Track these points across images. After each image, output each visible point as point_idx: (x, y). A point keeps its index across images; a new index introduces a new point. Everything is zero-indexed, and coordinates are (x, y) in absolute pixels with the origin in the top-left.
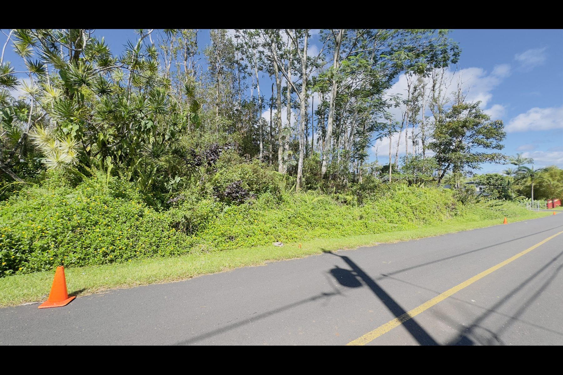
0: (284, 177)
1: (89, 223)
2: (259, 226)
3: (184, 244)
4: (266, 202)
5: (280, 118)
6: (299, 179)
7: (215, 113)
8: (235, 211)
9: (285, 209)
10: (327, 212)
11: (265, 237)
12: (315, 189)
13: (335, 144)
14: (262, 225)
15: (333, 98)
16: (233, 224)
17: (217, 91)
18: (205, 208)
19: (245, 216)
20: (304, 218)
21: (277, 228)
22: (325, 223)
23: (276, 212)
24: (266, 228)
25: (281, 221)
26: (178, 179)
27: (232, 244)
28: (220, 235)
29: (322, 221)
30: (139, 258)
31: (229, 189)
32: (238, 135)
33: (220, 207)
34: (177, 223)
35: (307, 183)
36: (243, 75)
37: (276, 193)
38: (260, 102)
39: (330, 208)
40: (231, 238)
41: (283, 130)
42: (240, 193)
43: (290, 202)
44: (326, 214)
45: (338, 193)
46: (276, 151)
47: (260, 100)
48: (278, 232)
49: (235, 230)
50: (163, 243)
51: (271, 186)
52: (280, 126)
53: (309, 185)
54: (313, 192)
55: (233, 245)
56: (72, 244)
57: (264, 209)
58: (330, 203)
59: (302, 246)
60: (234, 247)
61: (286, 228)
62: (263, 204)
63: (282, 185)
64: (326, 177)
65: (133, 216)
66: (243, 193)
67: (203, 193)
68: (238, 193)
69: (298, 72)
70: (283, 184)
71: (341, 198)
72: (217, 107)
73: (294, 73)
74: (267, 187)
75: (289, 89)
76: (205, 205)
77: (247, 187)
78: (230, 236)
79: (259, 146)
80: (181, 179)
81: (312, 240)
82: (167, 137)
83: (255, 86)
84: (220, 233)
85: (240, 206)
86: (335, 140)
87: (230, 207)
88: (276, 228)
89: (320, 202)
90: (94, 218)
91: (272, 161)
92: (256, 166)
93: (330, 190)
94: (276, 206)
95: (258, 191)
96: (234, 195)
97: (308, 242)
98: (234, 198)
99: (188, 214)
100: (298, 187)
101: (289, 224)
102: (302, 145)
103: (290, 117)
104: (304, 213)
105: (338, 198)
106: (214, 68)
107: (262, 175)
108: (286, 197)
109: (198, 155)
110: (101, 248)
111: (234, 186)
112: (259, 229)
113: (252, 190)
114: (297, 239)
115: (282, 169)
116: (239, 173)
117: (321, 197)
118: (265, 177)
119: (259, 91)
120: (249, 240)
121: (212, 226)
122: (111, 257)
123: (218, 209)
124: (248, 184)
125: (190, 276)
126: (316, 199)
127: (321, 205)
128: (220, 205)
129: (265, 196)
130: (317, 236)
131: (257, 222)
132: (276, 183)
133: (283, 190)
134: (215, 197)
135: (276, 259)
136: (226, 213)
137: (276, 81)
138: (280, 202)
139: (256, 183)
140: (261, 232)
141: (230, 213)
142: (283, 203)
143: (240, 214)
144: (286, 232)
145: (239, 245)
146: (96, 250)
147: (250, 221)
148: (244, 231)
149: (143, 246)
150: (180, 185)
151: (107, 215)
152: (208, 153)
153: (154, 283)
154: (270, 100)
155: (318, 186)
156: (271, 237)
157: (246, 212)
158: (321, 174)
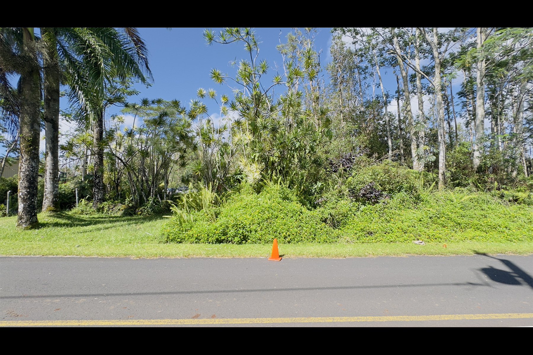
0: (420, 174)
1: (273, 217)
2: (396, 224)
3: (333, 235)
4: (402, 202)
5: (410, 111)
6: (442, 175)
7: (340, 120)
8: (371, 210)
9: (424, 209)
10: (483, 212)
11: (404, 235)
12: (465, 186)
13: (493, 126)
14: (399, 224)
15: (481, 76)
16: (370, 221)
17: (341, 100)
18: (344, 208)
19: (381, 215)
20: (450, 219)
21: (417, 227)
22: (481, 225)
23: (413, 212)
24: (405, 226)
25: (421, 221)
26: (319, 184)
27: (372, 238)
28: (360, 231)
29: (476, 222)
30: (304, 242)
31: (364, 191)
32: (364, 136)
33: (356, 207)
34: (325, 219)
35: (453, 179)
36: (364, 76)
37: (412, 192)
38: (384, 99)
39: (489, 208)
40: (370, 233)
41: (415, 125)
42: (374, 193)
43: (430, 201)
44: (482, 215)
45: (502, 190)
46: (407, 146)
47: (385, 97)
48: (418, 231)
49: (373, 227)
50: (318, 233)
51: (406, 185)
52: (410, 120)
53: (457, 181)
54: (463, 189)
55: (372, 240)
56: (267, 229)
57: (400, 209)
58: (489, 202)
59: (447, 246)
60: (374, 241)
61: (428, 228)
62: (398, 204)
63: (419, 184)
64: (481, 170)
65: (297, 213)
66: (377, 193)
67: (341, 195)
68: (372, 194)
69: (429, 54)
70: (420, 182)
71: (508, 196)
72: (342, 114)
73: (424, 57)
74: (401, 187)
75: (419, 77)
76: (344, 205)
77: (380, 188)
78: (369, 232)
79: (386, 142)
80: (322, 184)
81: (461, 242)
82: (307, 151)
83: (378, 85)
84: (360, 229)
85: (375, 206)
86: (494, 123)
87: (366, 206)
88: (415, 227)
89: (474, 201)
90: (276, 213)
91: (405, 157)
92: (387, 167)
93: (488, 185)
94: (413, 206)
95: (391, 191)
96: (368, 195)
97: (457, 243)
98: (369, 199)
99: (333, 212)
100: (441, 185)
101: (430, 224)
102: (441, 135)
103: (423, 106)
104: (450, 214)
105: (502, 196)
106: (336, 80)
107: (394, 175)
108: (424, 196)
109: (335, 164)
110: (282, 233)
111: (368, 187)
112: (397, 227)
113: (384, 190)
114: (441, 239)
115: (418, 166)
116: (370, 175)
117: (474, 195)
118: (398, 176)
119: (382, 88)
120: (387, 236)
121: (352, 222)
122: (288, 239)
123: (355, 208)
124: (380, 185)
125: (344, 256)
126: (466, 197)
127: (476, 204)
128: (357, 205)
129: (398, 196)
130: (469, 238)
131: (393, 221)
132: (412, 182)
133: (421, 188)
134: (351, 198)
135: (417, 254)
136: (362, 212)
137: (402, 73)
138: (418, 201)
139: (388, 183)
140: (399, 230)
141: (366, 211)
142: (422, 202)
143: (375, 212)
144: (428, 232)
145: (379, 240)
146: (280, 234)
147: (386, 219)
148: (381, 228)
149: (306, 234)
150: (321, 189)
151: (281, 212)
152: (344, 161)
153: (321, 257)
154: (396, 93)
155: (470, 182)
156: (410, 235)
157: (382, 211)
158: (472, 168)
